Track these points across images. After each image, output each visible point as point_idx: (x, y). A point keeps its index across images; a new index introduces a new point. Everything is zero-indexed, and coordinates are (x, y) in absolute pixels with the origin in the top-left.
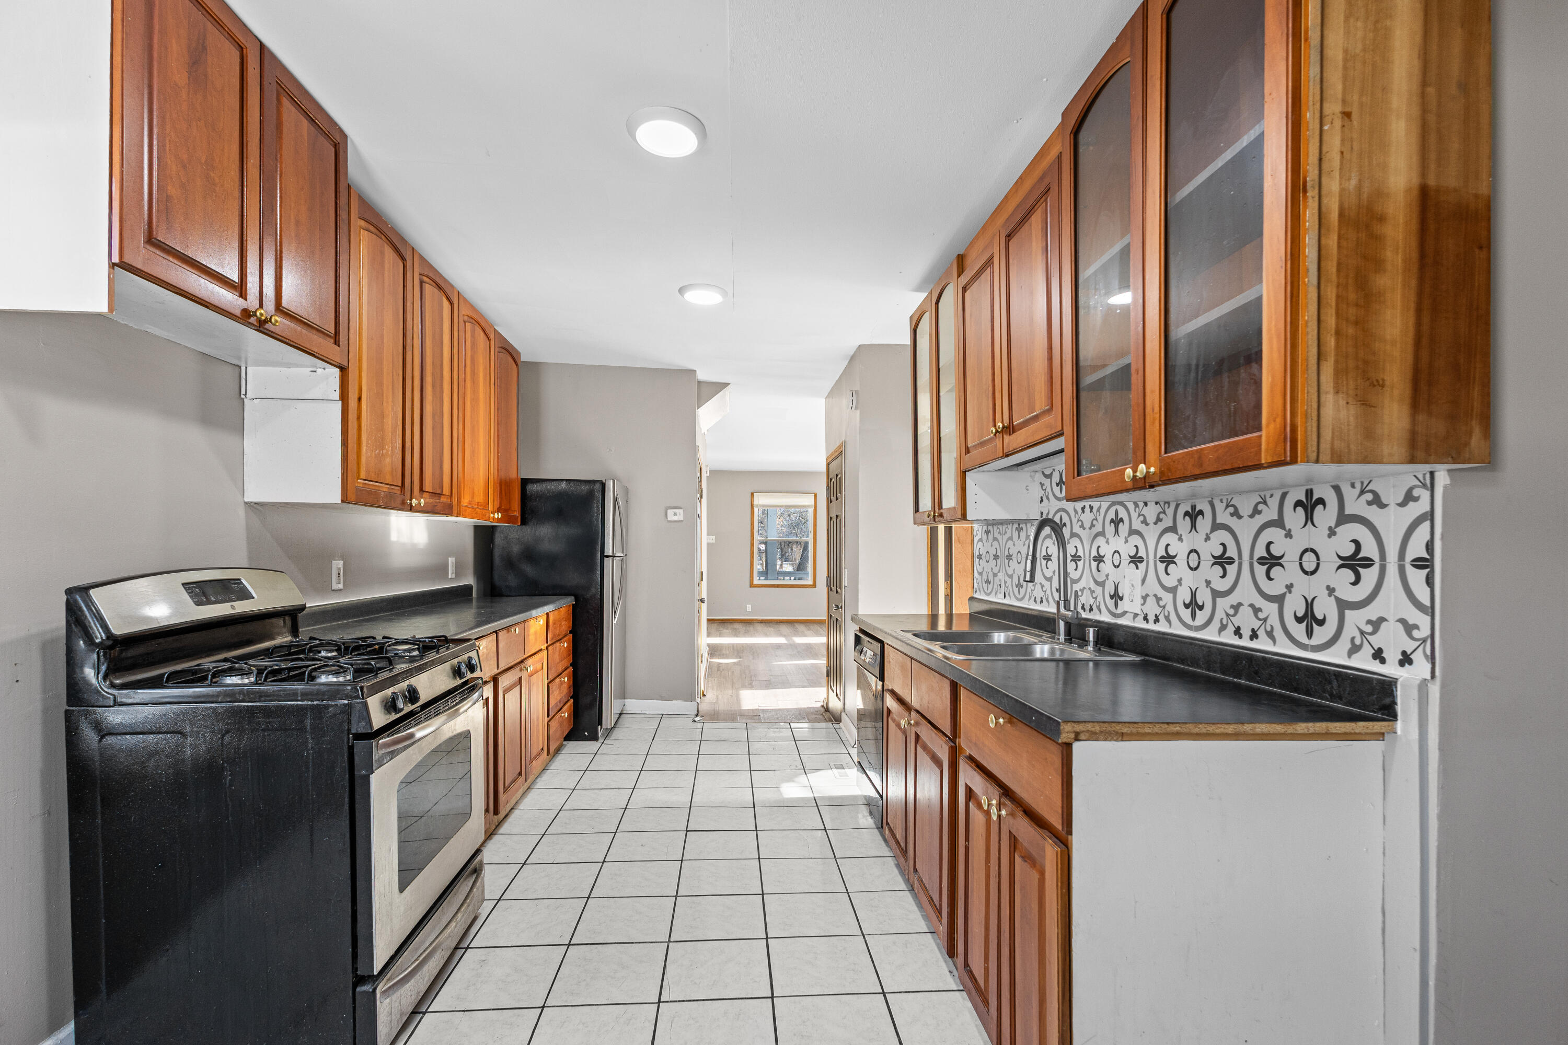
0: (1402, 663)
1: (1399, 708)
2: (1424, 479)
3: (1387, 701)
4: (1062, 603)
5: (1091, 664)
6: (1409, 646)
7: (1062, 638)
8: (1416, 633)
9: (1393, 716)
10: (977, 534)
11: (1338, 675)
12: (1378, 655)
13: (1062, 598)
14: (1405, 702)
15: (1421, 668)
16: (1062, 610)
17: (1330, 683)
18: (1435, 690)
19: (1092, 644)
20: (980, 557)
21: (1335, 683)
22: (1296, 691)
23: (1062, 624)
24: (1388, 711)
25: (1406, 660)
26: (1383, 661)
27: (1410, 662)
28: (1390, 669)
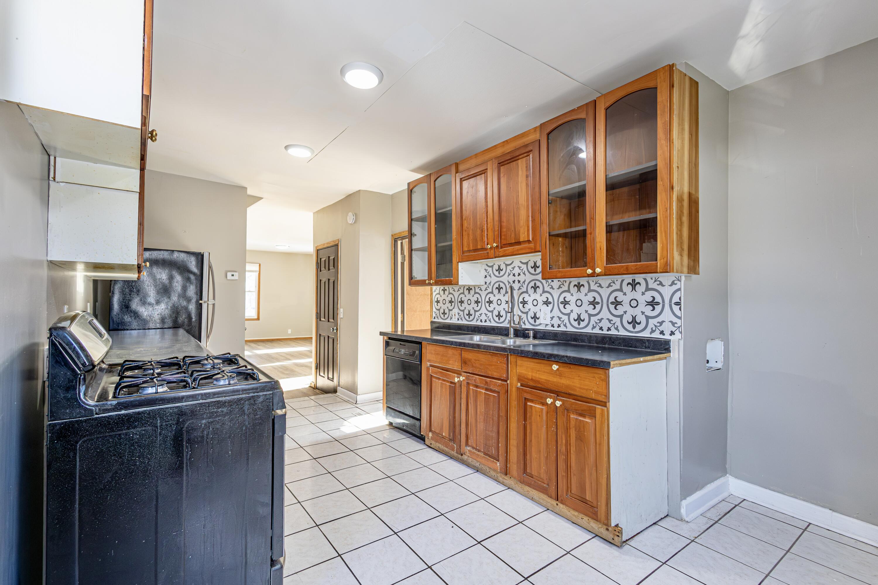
0: (671, 335)
1: (671, 349)
2: (679, 278)
3: (667, 347)
4: (512, 321)
5: (531, 346)
6: (674, 329)
7: (512, 336)
8: (676, 325)
9: (670, 352)
10: (435, 291)
11: (648, 340)
12: (662, 333)
13: (512, 319)
14: (673, 347)
15: (678, 335)
16: (512, 325)
17: (645, 343)
18: (682, 342)
19: (532, 337)
20: (438, 302)
21: (647, 343)
22: (631, 347)
23: (512, 330)
24: (667, 350)
25: (672, 333)
26: (664, 334)
27: (674, 334)
28: (667, 337)
